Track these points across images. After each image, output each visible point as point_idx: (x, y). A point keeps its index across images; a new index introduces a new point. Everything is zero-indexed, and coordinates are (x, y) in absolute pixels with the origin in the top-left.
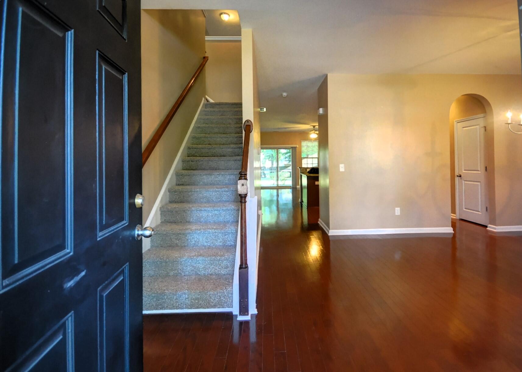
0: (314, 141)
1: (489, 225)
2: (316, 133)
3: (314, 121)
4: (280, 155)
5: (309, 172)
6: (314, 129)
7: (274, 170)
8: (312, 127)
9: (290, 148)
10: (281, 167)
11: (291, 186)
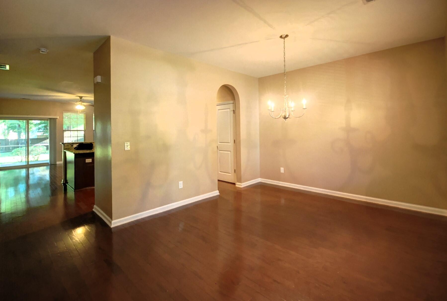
0: (80, 113)
1: (237, 183)
2: (84, 105)
3: (87, 91)
4: (30, 126)
5: (76, 149)
6: (81, 100)
7: (21, 144)
8: (79, 98)
9: (47, 119)
10: (32, 140)
11: (48, 163)
